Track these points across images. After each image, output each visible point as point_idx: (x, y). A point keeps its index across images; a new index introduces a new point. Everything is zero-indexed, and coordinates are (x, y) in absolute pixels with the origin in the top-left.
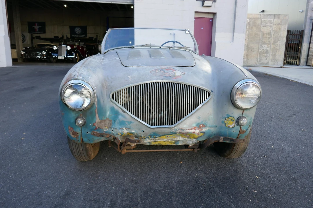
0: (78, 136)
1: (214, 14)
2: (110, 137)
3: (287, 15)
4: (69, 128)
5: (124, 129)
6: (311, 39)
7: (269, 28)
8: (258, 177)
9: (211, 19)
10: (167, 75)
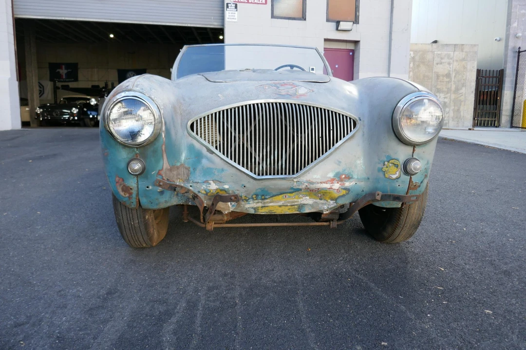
0: (131, 194)
1: (356, 43)
2: (186, 193)
3: (475, 45)
4: (117, 179)
5: (211, 182)
6: (516, 84)
7: (448, 66)
8: (443, 270)
9: (351, 52)
10: (283, 93)
